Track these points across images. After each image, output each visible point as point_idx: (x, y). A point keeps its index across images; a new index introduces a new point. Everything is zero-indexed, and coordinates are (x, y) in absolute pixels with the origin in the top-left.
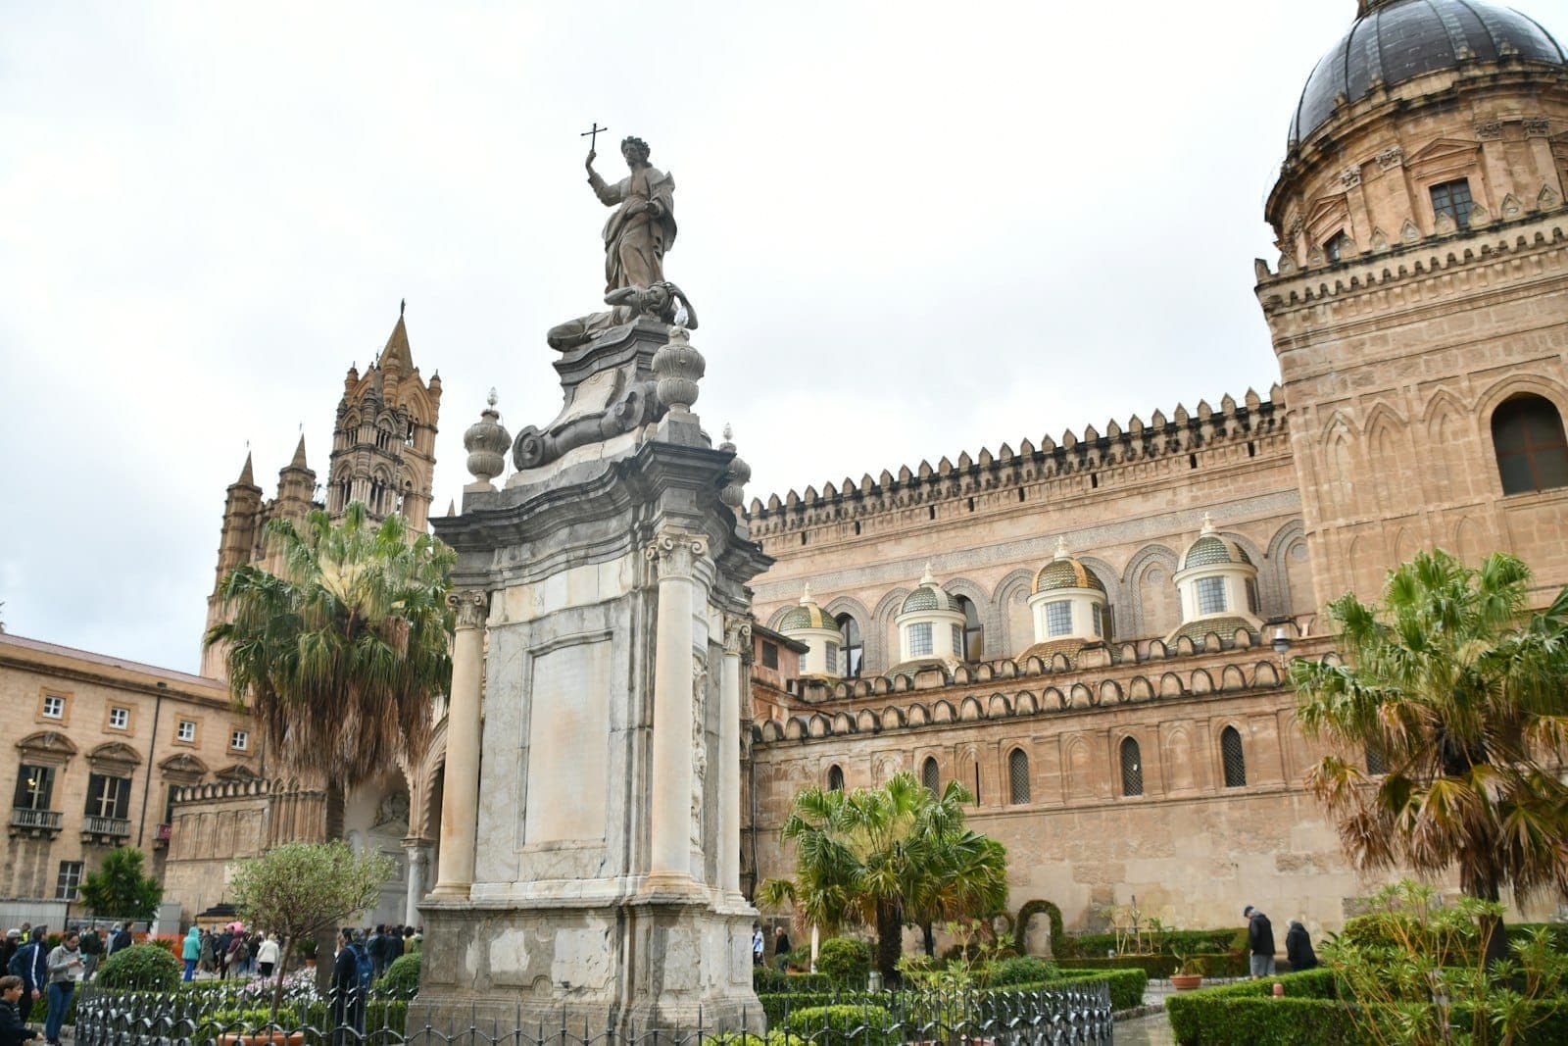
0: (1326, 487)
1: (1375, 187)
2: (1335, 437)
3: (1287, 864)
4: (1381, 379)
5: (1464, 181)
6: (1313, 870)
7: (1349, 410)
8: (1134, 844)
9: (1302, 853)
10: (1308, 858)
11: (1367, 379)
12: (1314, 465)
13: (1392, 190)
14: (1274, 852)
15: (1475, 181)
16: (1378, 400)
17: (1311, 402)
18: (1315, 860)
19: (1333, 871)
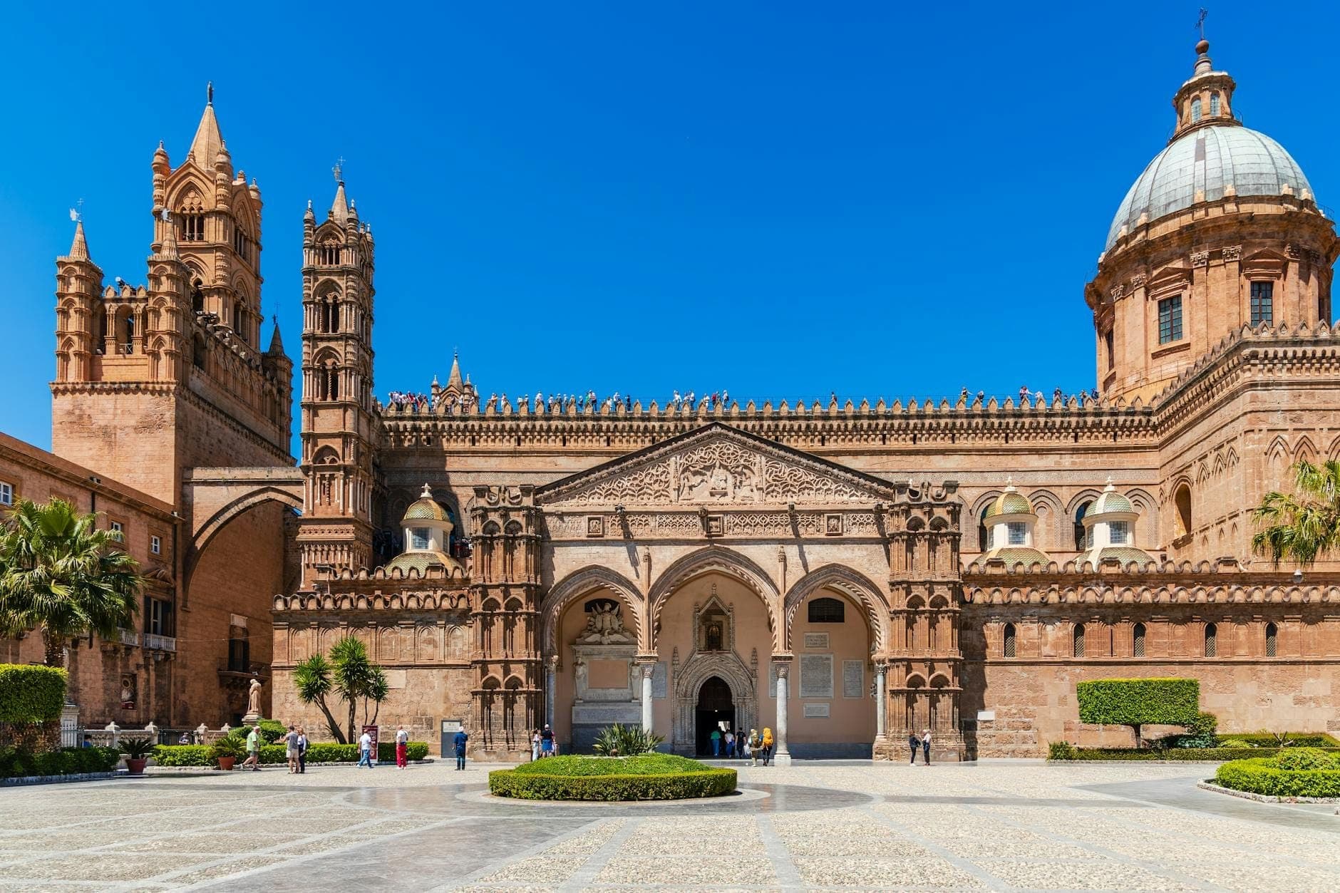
0: (1266, 482)
1: (1215, 271)
2: (1275, 452)
3: (1299, 701)
4: (1308, 420)
5: (1271, 284)
6: (1313, 705)
7: (1285, 436)
8: (1212, 685)
9: (1308, 696)
10: (1311, 699)
11: (1299, 419)
12: (1261, 467)
13: (1228, 277)
14: (1293, 694)
15: (1278, 284)
16: (1304, 433)
17: (1264, 427)
18: (1314, 700)
19: (1324, 706)
